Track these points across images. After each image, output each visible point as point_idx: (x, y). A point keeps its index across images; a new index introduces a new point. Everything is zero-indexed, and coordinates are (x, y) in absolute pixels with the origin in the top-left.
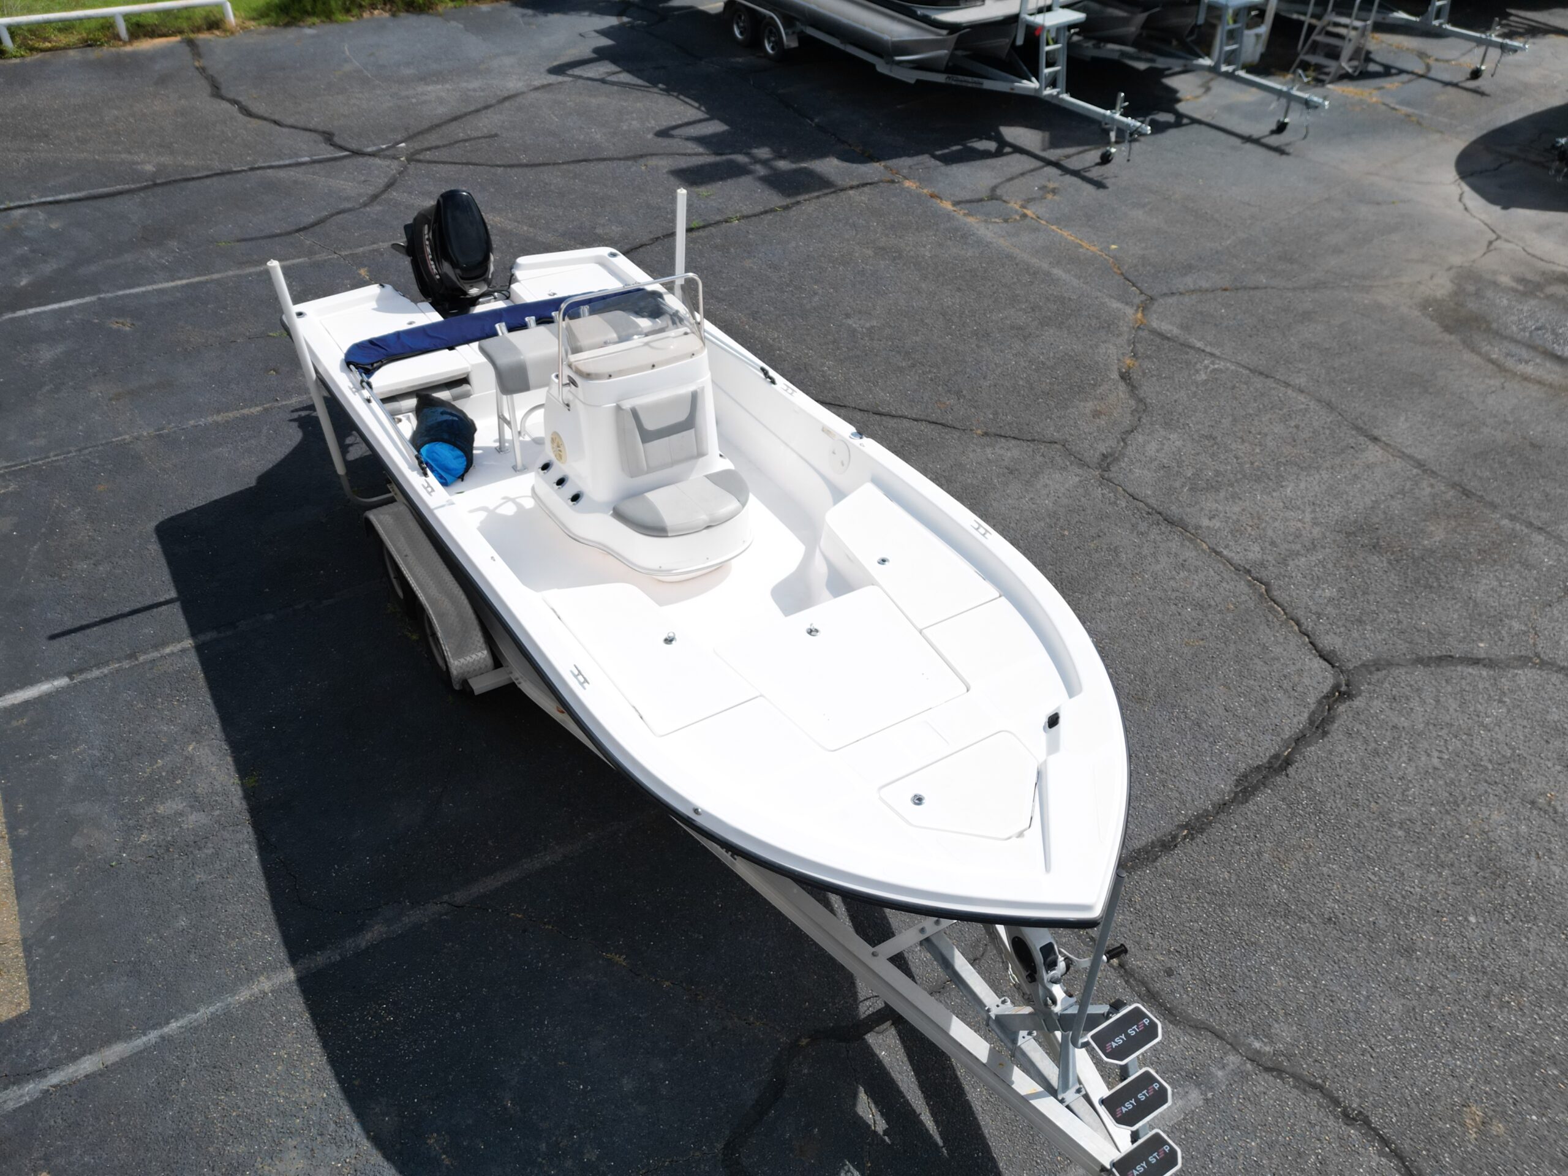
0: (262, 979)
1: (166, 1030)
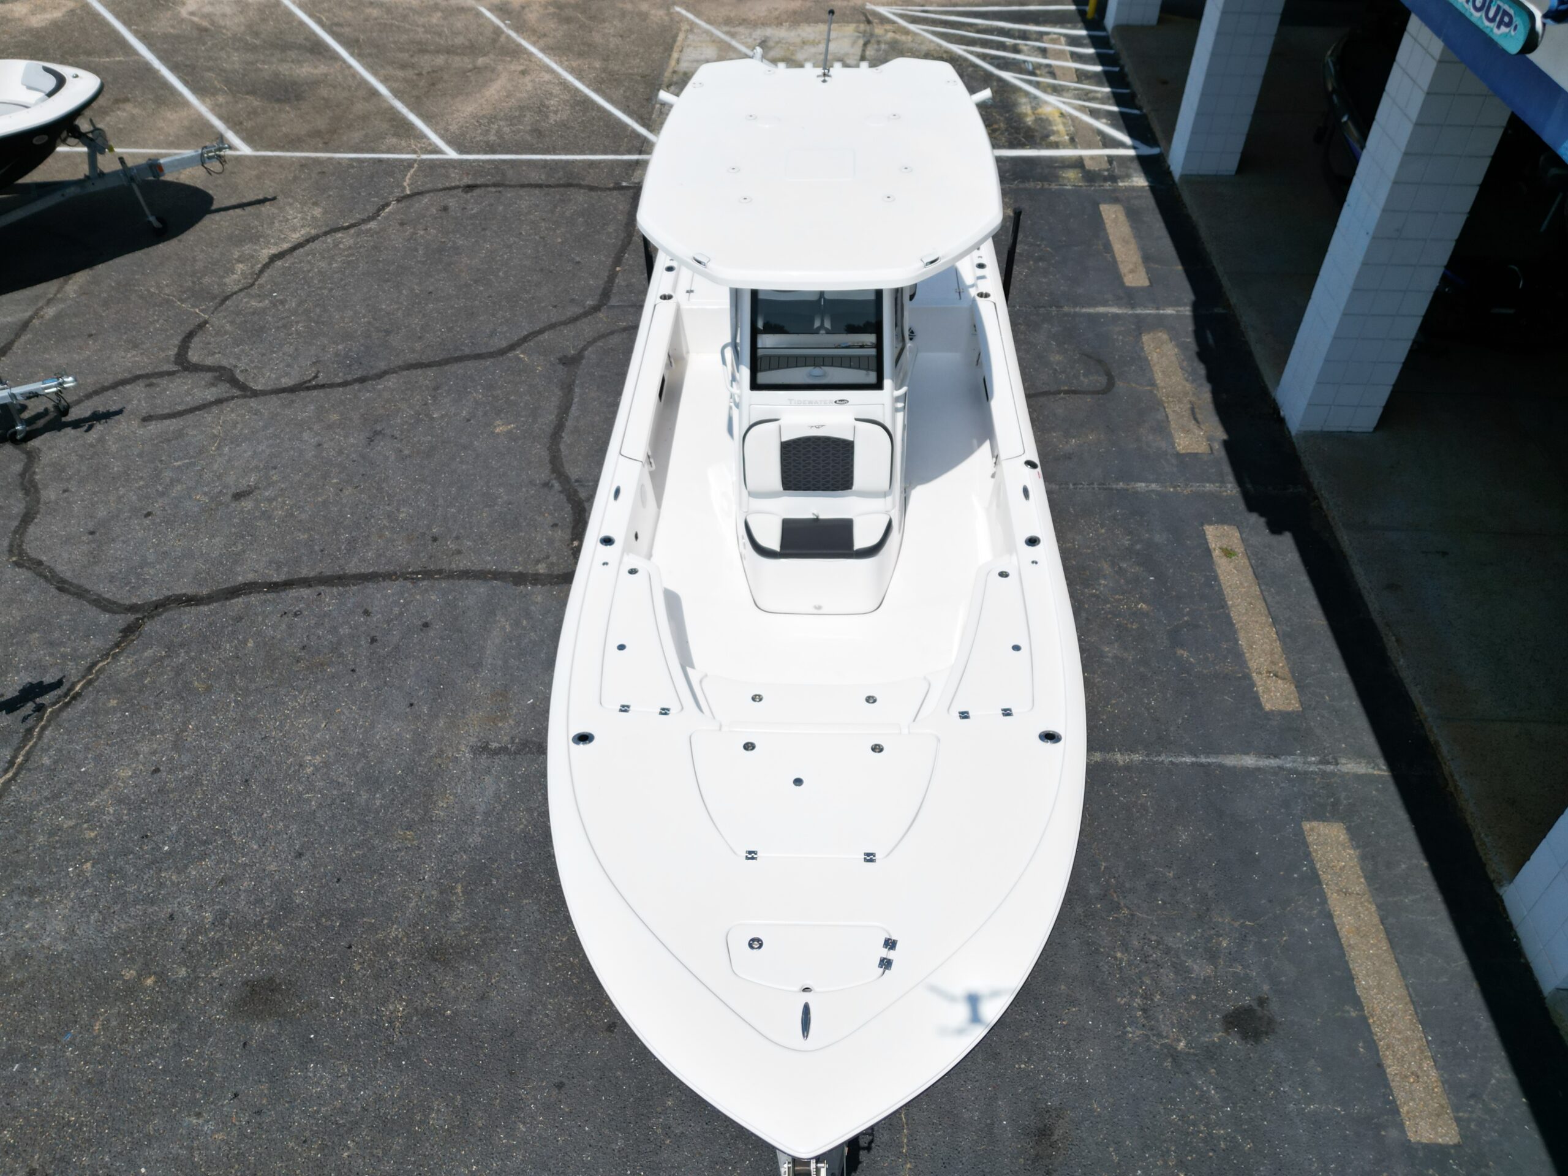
0: (1121, 763)
1: (1194, 759)
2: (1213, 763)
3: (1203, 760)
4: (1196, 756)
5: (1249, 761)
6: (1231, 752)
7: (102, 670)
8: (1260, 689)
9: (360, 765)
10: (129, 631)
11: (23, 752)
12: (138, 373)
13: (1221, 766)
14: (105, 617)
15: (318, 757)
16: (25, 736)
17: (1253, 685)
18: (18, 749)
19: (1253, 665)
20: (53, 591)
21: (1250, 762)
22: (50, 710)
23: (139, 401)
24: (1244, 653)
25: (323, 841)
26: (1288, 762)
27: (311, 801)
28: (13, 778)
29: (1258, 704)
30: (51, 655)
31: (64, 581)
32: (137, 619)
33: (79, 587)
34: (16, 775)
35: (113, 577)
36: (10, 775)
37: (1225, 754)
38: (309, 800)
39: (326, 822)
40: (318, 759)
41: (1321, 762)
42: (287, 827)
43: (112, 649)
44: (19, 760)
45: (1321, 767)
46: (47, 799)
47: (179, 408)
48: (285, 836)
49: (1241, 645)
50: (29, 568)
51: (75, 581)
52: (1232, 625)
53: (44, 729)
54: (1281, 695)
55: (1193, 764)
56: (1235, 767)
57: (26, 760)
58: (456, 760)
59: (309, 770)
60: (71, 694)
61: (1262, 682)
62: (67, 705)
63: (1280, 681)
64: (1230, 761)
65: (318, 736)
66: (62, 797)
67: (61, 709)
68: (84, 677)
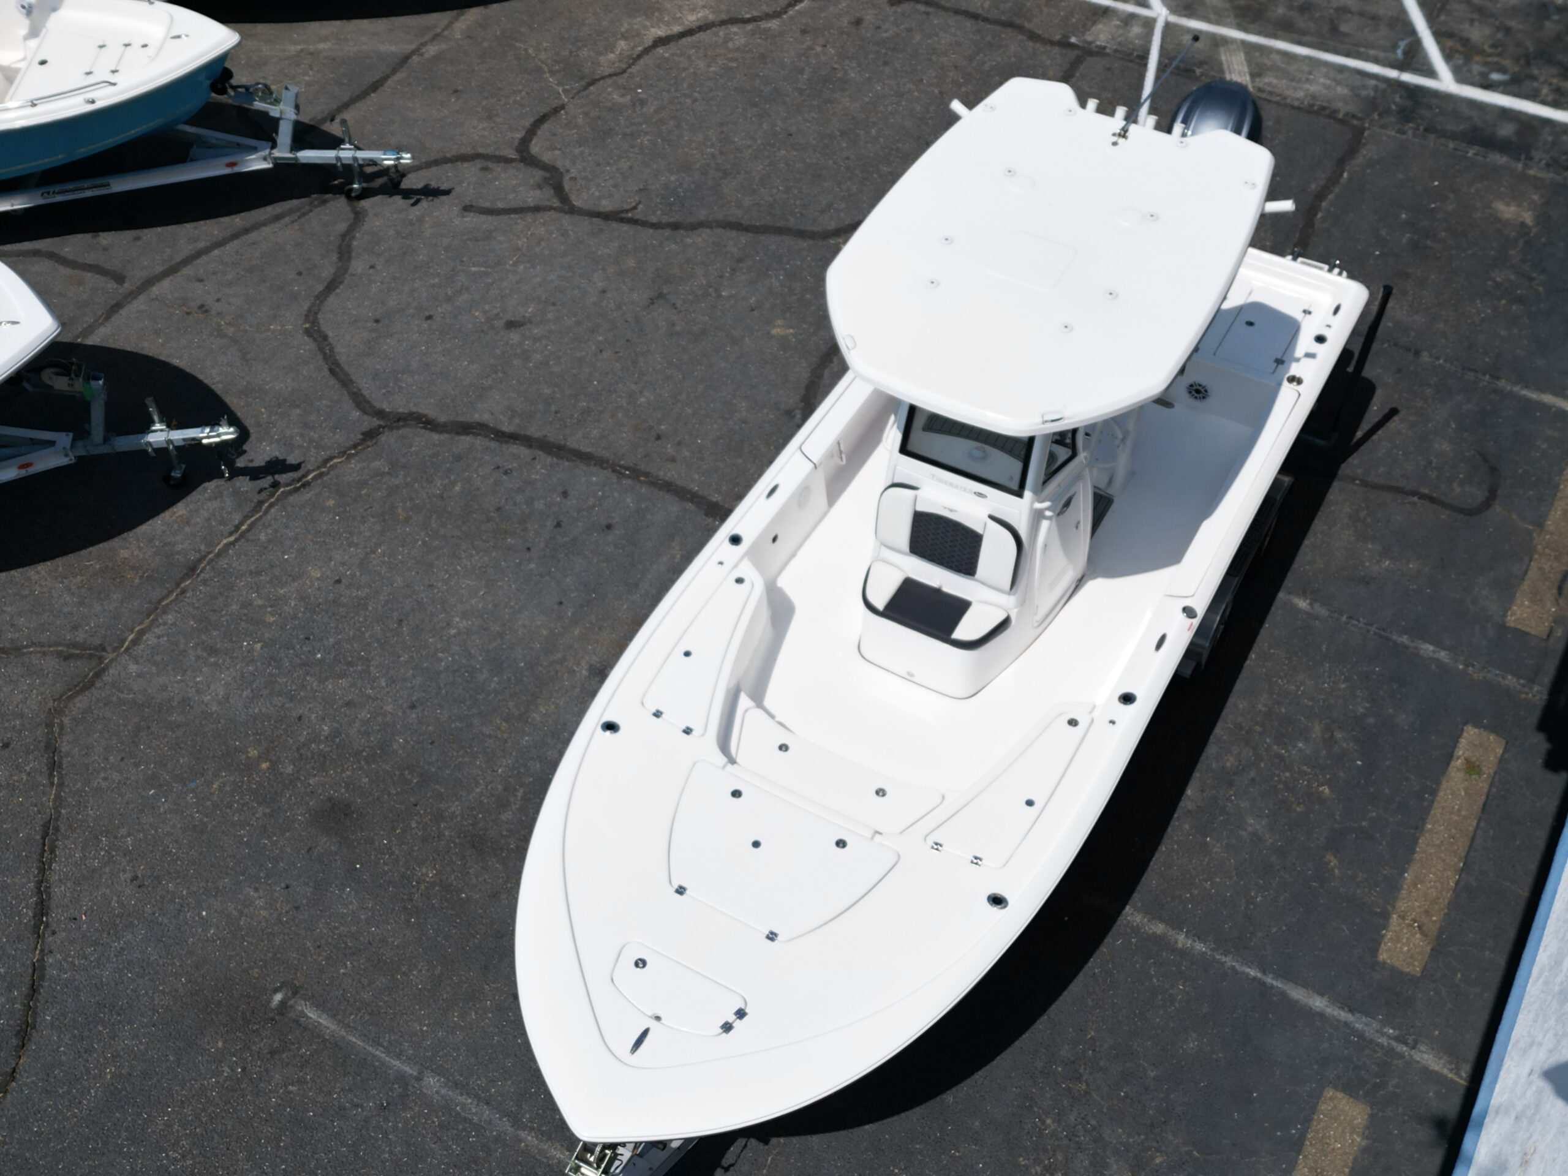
2: (1277, 987)
3: (1269, 980)
4: (1264, 973)
6: (1305, 985)
7: (333, 467)
9: (494, 644)
10: (370, 435)
11: (249, 522)
12: (481, 151)
13: (1283, 995)
14: (356, 414)
15: (464, 622)
16: (255, 507)
17: (1385, 926)
18: (246, 517)
19: (1402, 905)
20: (326, 372)
21: (1318, 1003)
22: (282, 489)
23: (469, 184)
24: (1400, 888)
25: (435, 701)
26: (1359, 1023)
27: (442, 661)
28: (233, 543)
29: (1374, 949)
30: (302, 436)
31: (338, 365)
32: (380, 426)
33: (347, 375)
34: (237, 540)
35: (376, 375)
36: (232, 539)
37: (1296, 984)
38: (440, 660)
39: (445, 685)
40: (464, 624)
41: (1396, 1039)
42: (414, 676)
43: (350, 449)
44: (244, 528)
45: (1394, 1044)
46: (251, 573)
47: (500, 205)
48: (409, 685)
49: (1406, 878)
50: (315, 340)
51: (346, 368)
52: (1412, 852)
53: (271, 505)
54: (1409, 951)
55: (1255, 979)
56: (1297, 1002)
57: (248, 530)
58: (572, 672)
59: (453, 632)
60: (304, 480)
61: (1397, 928)
62: (297, 490)
63: (1419, 936)
64: (1297, 994)
65: (473, 602)
66: (261, 575)
67: (290, 493)
68: (319, 468)
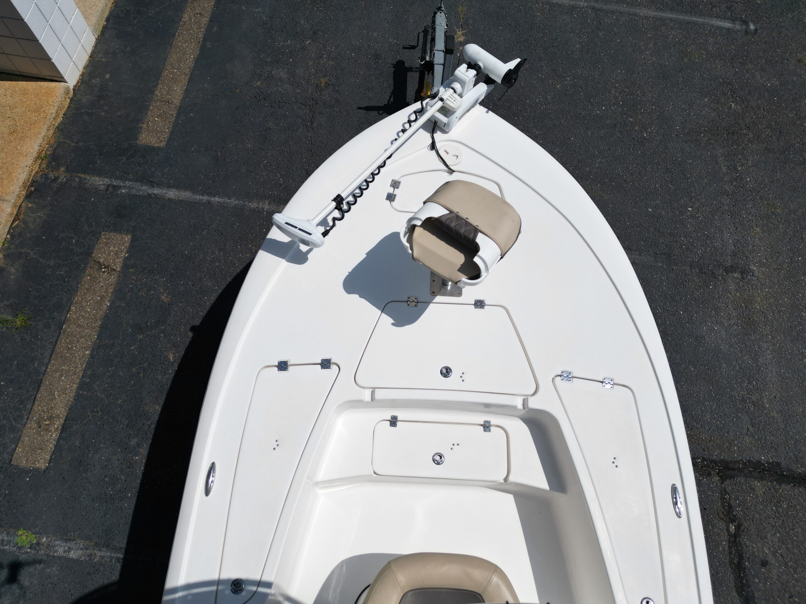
2: (199, 195)
3: (205, 198)
4: (209, 202)
5: (172, 194)
8: (124, 255)
13: (195, 192)
17: (126, 259)
19: (113, 279)
24: (112, 293)
26: (144, 190)
29: (133, 241)
37: (187, 201)
41: (119, 187)
45: (122, 184)
49: (109, 301)
52: (102, 327)
54: (109, 247)
55: (215, 196)
61: (117, 260)
63: (101, 260)
